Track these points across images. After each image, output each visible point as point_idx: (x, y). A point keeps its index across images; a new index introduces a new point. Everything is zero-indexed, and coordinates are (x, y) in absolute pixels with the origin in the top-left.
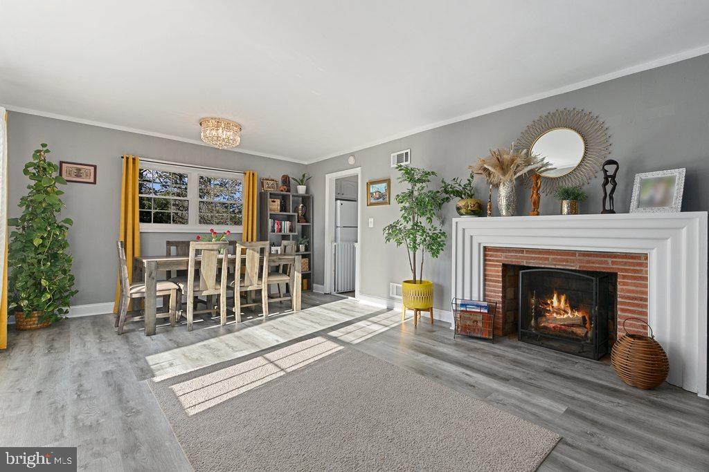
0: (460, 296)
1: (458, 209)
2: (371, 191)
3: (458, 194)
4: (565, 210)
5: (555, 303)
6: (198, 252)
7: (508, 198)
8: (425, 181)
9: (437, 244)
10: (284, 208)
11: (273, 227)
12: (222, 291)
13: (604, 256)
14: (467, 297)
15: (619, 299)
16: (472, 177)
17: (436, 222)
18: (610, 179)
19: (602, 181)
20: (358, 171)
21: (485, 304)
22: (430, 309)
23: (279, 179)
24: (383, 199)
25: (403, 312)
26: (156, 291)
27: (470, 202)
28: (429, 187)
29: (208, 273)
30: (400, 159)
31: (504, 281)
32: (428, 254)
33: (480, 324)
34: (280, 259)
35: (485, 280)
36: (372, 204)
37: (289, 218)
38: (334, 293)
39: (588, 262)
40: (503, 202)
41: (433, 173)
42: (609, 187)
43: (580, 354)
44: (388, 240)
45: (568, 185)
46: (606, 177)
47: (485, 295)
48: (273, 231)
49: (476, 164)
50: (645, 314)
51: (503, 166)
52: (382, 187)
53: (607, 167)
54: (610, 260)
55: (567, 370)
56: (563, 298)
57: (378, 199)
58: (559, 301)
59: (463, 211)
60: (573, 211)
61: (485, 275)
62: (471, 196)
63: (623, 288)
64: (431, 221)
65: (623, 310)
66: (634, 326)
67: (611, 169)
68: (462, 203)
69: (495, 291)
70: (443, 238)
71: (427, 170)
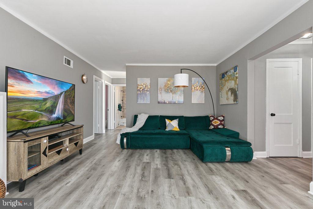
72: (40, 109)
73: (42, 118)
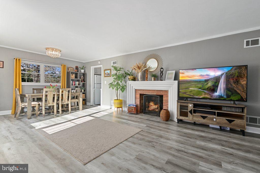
0: (129, 103)
1: (129, 79)
2: (105, 72)
3: (129, 75)
4: (153, 80)
5: (151, 104)
6: (46, 92)
7: (141, 76)
8: (120, 71)
9: (123, 89)
10: (76, 77)
11: (72, 83)
12: (55, 104)
14: (131, 103)
15: (163, 101)
16: (132, 70)
17: (123, 82)
18: (162, 72)
19: (160, 73)
20: (101, 66)
21: (135, 105)
22: (122, 107)
23: (74, 67)
24: (109, 75)
25: (114, 109)
26: (31, 105)
27: (132, 77)
28: (121, 72)
29: (50, 98)
30: (114, 63)
31: (140, 98)
32: (121, 91)
33: (133, 110)
34: (75, 94)
35: (136, 98)
36: (106, 77)
37: (78, 81)
38: (94, 105)
39: (158, 93)
40: (139, 78)
41: (123, 68)
42: (162, 74)
43: (156, 116)
44: (110, 88)
45: (154, 73)
46: (161, 72)
47: (136, 102)
48: (72, 85)
49: (133, 67)
50: (168, 104)
51: (139, 68)
52: (109, 72)
53: (161, 69)
54: (162, 92)
56: (153, 102)
57: (108, 75)
58: (152, 103)
59: (130, 79)
60: (155, 80)
61: (136, 97)
62: (132, 75)
63: (164, 99)
64: (121, 82)
65: (164, 104)
66: (166, 107)
67: (162, 70)
68: (129, 77)
69: (138, 101)
70: (125, 87)
72: (203, 88)
73: (205, 95)
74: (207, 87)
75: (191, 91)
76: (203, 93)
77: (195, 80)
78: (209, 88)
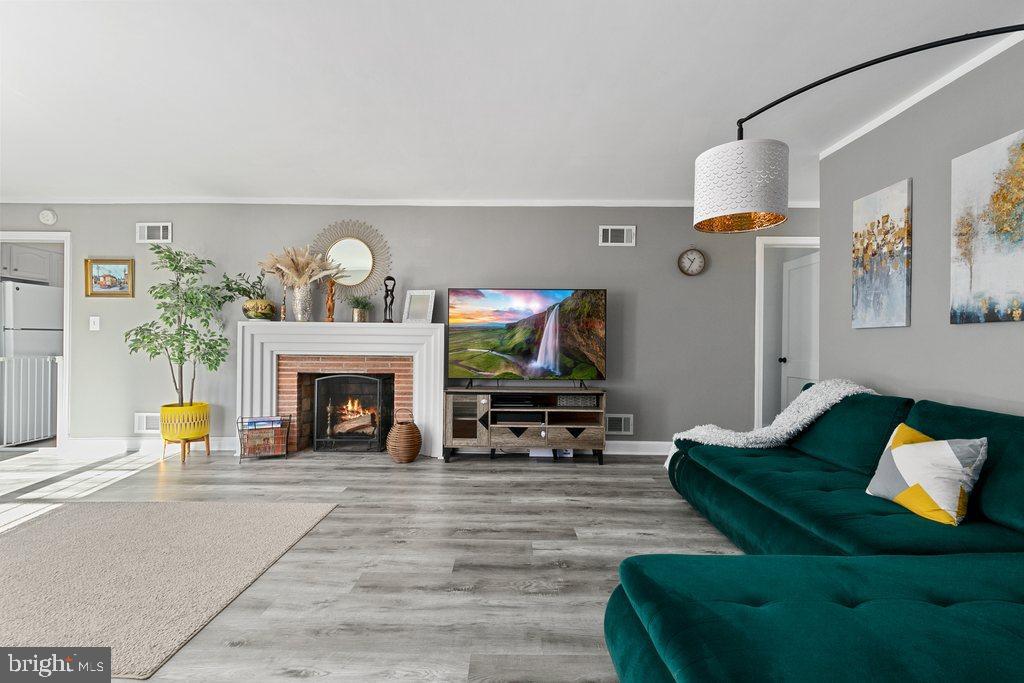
0: (247, 414)
1: (245, 311)
2: (95, 273)
3: (245, 292)
4: (356, 318)
5: (350, 407)
7: (304, 302)
8: (197, 272)
9: (214, 353)
13: (386, 360)
14: (257, 414)
15: (396, 396)
16: (263, 275)
17: (214, 326)
18: (389, 293)
19: (384, 294)
20: (64, 237)
21: (279, 418)
22: (205, 438)
24: (121, 288)
27: (261, 303)
28: (209, 279)
30: (152, 233)
31: (299, 392)
32: (203, 367)
33: (272, 442)
35: (278, 392)
36: (94, 295)
39: (374, 366)
40: (298, 307)
41: (209, 262)
42: (389, 299)
43: (368, 451)
44: (135, 349)
45: (359, 294)
46: (387, 291)
47: (278, 410)
49: (268, 261)
50: (411, 405)
51: (298, 269)
52: (119, 271)
53: (388, 282)
54: (389, 363)
55: (354, 464)
56: (356, 402)
57: (109, 287)
58: (353, 405)
59: (251, 313)
60: (362, 319)
61: (278, 387)
62: (262, 297)
63: (398, 386)
64: (206, 322)
65: (398, 405)
66: (404, 416)
67: (390, 284)
68: (250, 304)
69: (290, 404)
70: (224, 345)
71: (201, 258)
72: (502, 348)
73: (506, 367)
74: (512, 346)
75: (472, 357)
76: (503, 363)
77: (481, 325)
78: (517, 350)
